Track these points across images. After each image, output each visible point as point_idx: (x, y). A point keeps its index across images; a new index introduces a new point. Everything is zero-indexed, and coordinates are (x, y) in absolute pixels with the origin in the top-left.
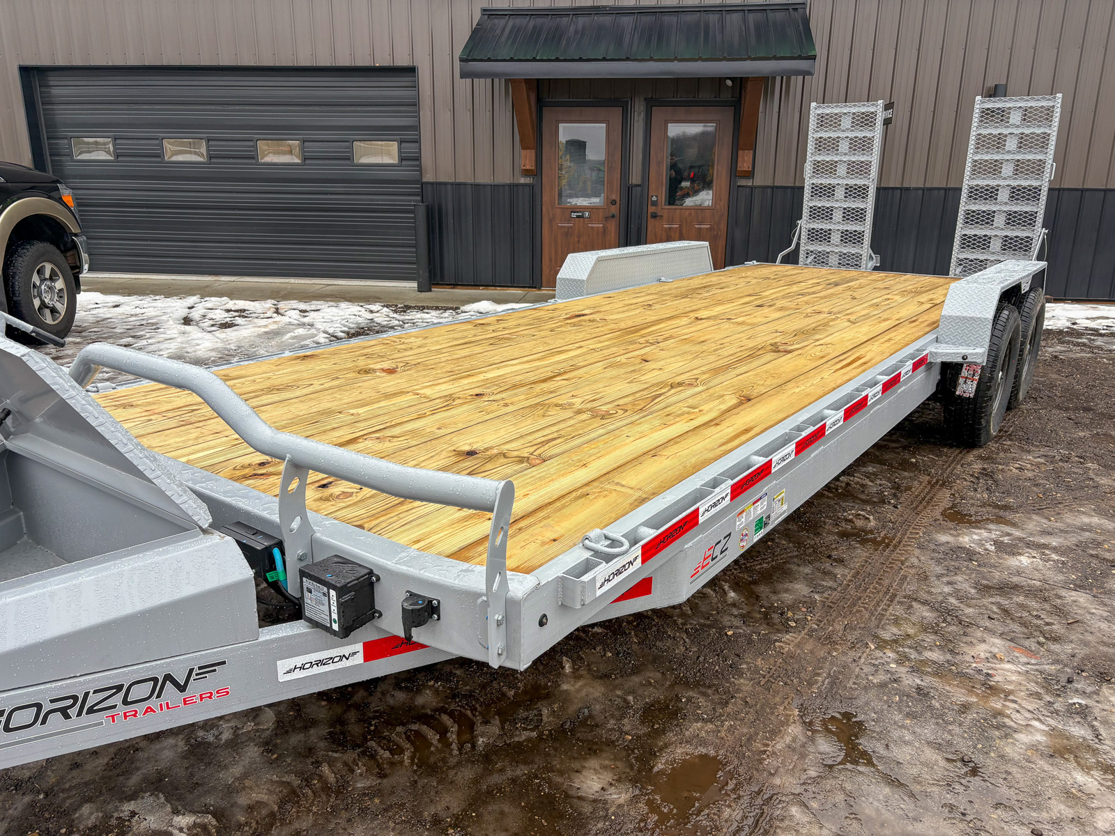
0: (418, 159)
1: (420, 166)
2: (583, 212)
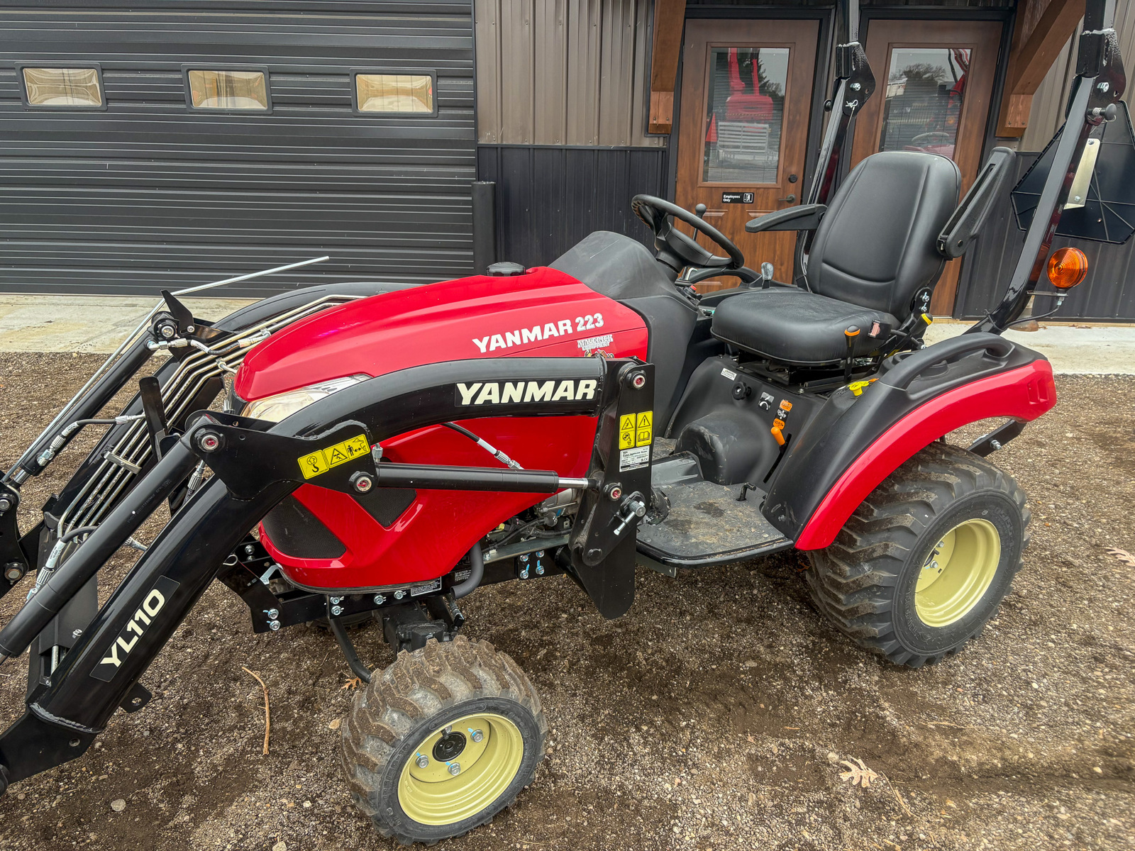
0: (473, 105)
1: (475, 117)
2: (742, 194)
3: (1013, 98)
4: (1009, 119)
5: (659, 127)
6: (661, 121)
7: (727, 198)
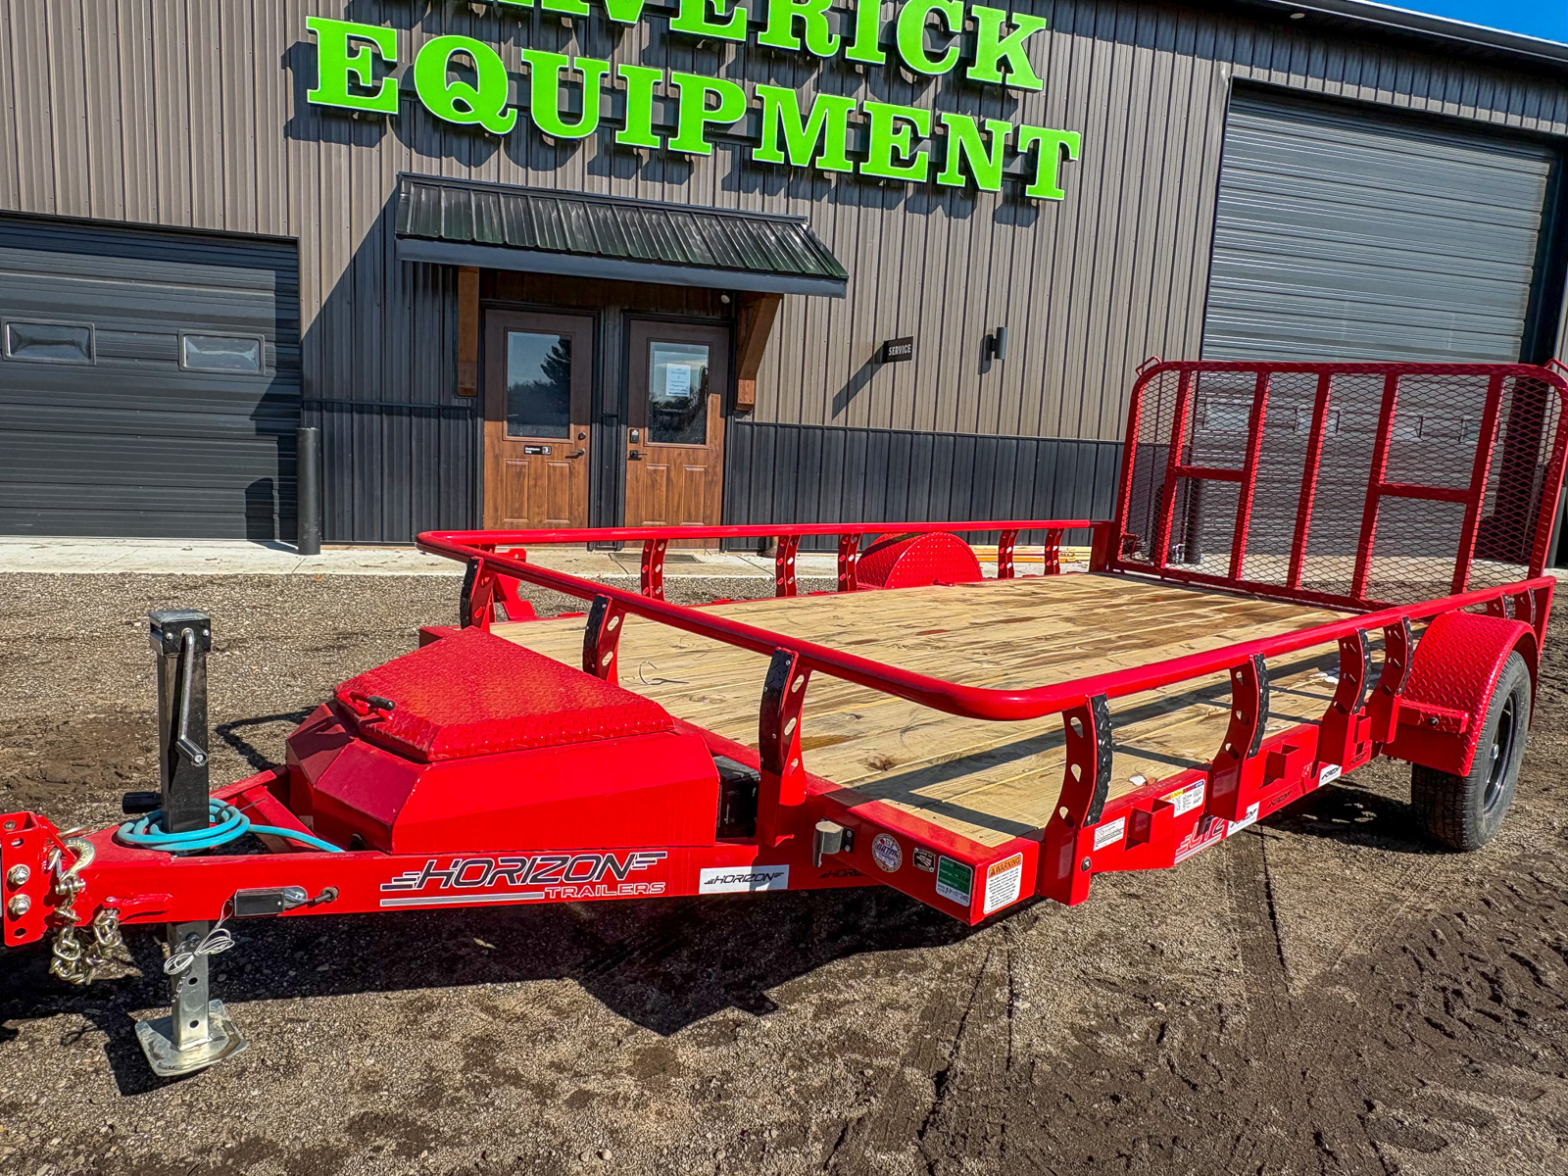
0: (297, 366)
1: (301, 377)
2: (541, 447)
3: (741, 382)
4: (740, 396)
5: (465, 390)
6: (468, 386)
7: (529, 450)
